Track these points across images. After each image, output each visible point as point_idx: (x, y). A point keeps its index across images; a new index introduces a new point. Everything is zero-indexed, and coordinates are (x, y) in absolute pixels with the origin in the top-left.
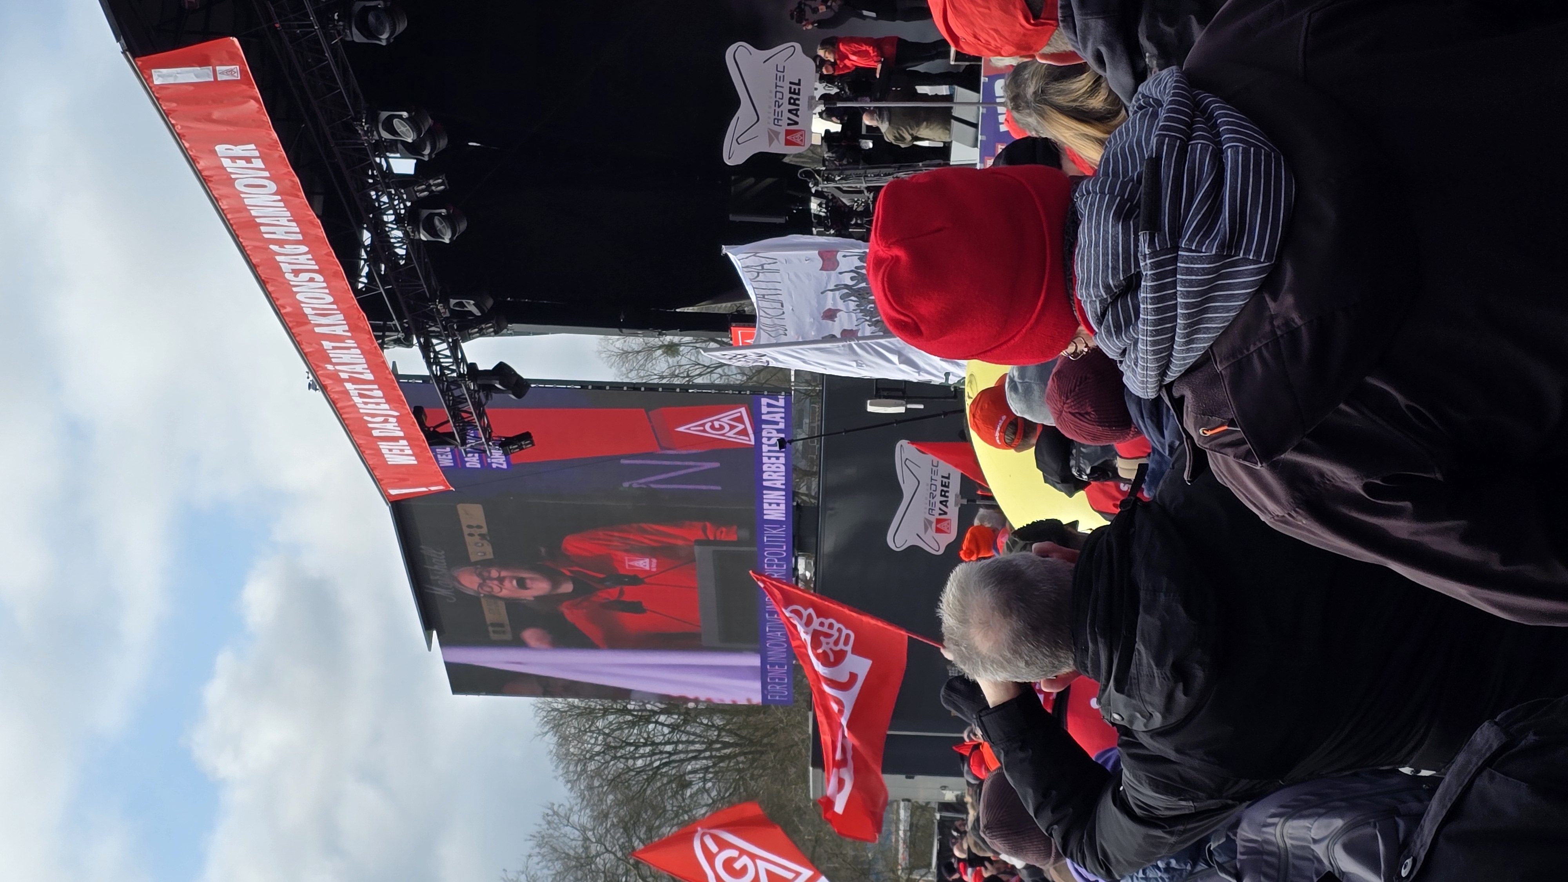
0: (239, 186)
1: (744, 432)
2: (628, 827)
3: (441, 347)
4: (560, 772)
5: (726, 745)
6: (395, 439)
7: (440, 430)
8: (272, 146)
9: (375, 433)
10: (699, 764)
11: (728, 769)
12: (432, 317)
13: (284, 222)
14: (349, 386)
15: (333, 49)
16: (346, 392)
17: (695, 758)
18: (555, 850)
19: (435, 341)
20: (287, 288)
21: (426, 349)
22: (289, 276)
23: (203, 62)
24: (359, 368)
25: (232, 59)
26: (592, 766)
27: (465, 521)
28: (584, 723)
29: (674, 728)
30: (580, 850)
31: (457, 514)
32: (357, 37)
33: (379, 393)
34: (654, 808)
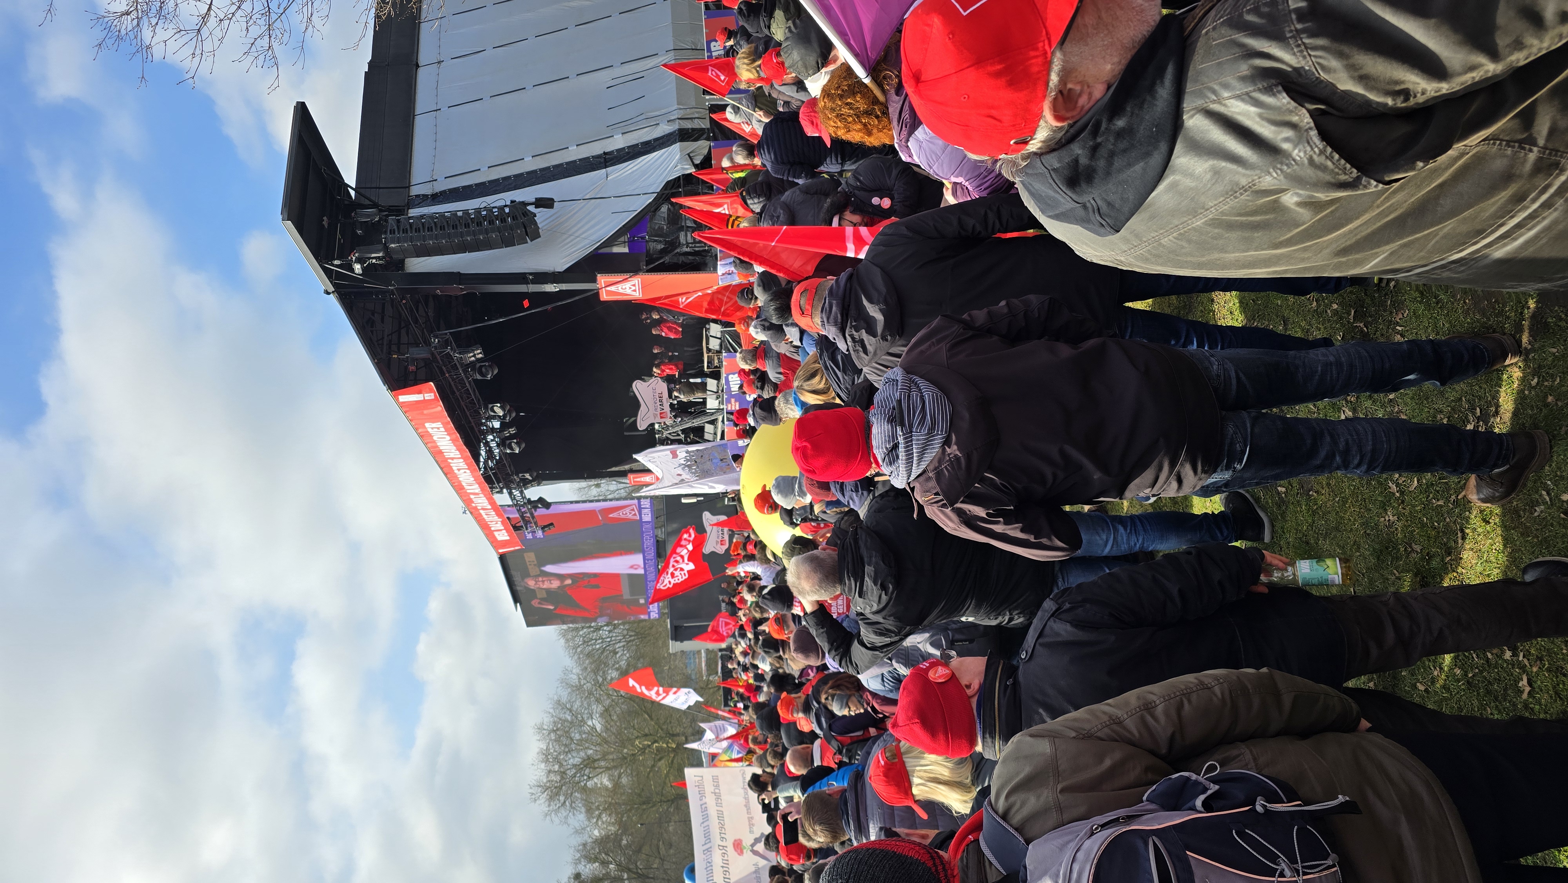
0: (435, 438)
1: (635, 515)
2: (596, 671)
3: (516, 493)
4: (567, 653)
5: (631, 636)
6: (500, 530)
7: (517, 525)
8: (448, 423)
9: (493, 529)
10: (621, 644)
11: (632, 645)
12: (512, 482)
13: (453, 451)
14: (481, 511)
15: (469, 382)
16: (480, 514)
17: (619, 642)
18: (567, 684)
19: (513, 491)
20: (456, 477)
21: (510, 494)
22: (456, 471)
23: (420, 392)
24: (485, 505)
25: (431, 391)
26: (579, 650)
27: (527, 560)
28: (574, 633)
29: (610, 631)
30: (577, 683)
31: (524, 557)
32: (479, 377)
33: (494, 513)
34: (605, 664)
